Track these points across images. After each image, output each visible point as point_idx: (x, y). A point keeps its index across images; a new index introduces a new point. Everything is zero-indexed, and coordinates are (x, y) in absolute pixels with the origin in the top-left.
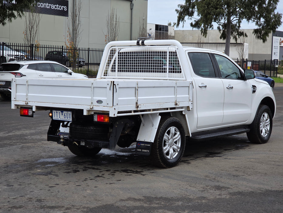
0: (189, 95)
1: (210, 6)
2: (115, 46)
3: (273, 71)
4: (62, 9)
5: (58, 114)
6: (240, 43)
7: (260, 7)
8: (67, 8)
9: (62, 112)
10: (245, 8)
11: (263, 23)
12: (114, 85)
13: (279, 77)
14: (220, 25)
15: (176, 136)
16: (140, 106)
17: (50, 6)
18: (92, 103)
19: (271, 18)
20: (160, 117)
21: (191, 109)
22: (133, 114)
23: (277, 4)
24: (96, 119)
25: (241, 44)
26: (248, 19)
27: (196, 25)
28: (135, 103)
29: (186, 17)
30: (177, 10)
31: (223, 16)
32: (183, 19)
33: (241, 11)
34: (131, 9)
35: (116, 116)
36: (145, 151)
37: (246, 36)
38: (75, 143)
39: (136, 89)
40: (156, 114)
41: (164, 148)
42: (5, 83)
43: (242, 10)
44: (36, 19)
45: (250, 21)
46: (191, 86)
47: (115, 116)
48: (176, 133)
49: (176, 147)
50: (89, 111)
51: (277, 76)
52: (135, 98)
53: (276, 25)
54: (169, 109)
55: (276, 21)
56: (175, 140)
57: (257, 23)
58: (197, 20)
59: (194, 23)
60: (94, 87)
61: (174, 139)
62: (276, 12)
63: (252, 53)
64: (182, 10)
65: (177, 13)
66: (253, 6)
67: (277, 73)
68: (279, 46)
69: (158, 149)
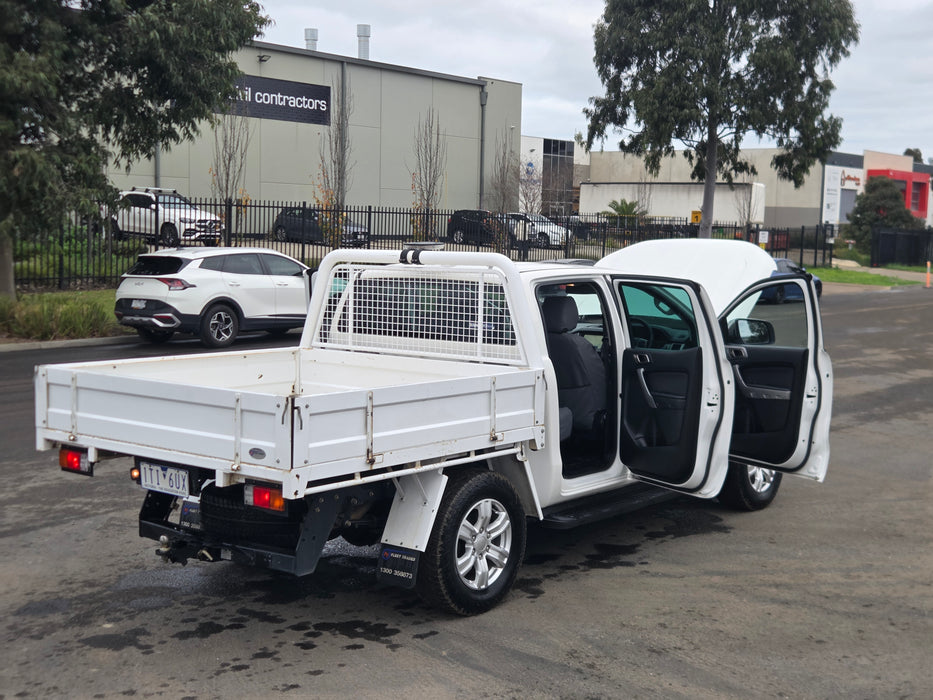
0: (534, 408)
1: (666, 102)
2: (345, 263)
3: (822, 251)
4: (314, 106)
5: (154, 473)
6: (741, 184)
7: (788, 101)
8: (328, 105)
9: (164, 469)
10: (750, 106)
11: (796, 140)
12: (293, 408)
13: (837, 268)
14: (691, 146)
15: (497, 523)
16: (378, 459)
17: (287, 101)
18: (237, 455)
19: (816, 131)
20: (445, 478)
21: (539, 447)
22: (358, 481)
23: (829, 95)
24: (249, 497)
25: (748, 186)
26: (760, 131)
27: (633, 147)
28: (365, 453)
29: (610, 128)
30: (586, 111)
31: (698, 125)
32: (601, 133)
33: (742, 112)
34: (482, 106)
35: (301, 495)
36: (403, 574)
37: (754, 171)
38: (203, 554)
39: (367, 413)
40: (435, 471)
41: (460, 562)
42: (146, 304)
43: (743, 109)
44: (241, 137)
45: (764, 135)
46: (540, 384)
47: (298, 497)
48: (498, 515)
49: (497, 554)
50: (231, 476)
51: (830, 266)
52: (364, 437)
53: (826, 146)
54: (473, 454)
55: (828, 136)
56: (494, 535)
57: (780, 142)
58: (635, 135)
59: (627, 142)
60: (242, 411)
61: (489, 533)
62: (826, 114)
63: (773, 205)
64: (599, 111)
65: (587, 117)
66: (772, 99)
67: (832, 256)
68: (839, 188)
69: (440, 566)
